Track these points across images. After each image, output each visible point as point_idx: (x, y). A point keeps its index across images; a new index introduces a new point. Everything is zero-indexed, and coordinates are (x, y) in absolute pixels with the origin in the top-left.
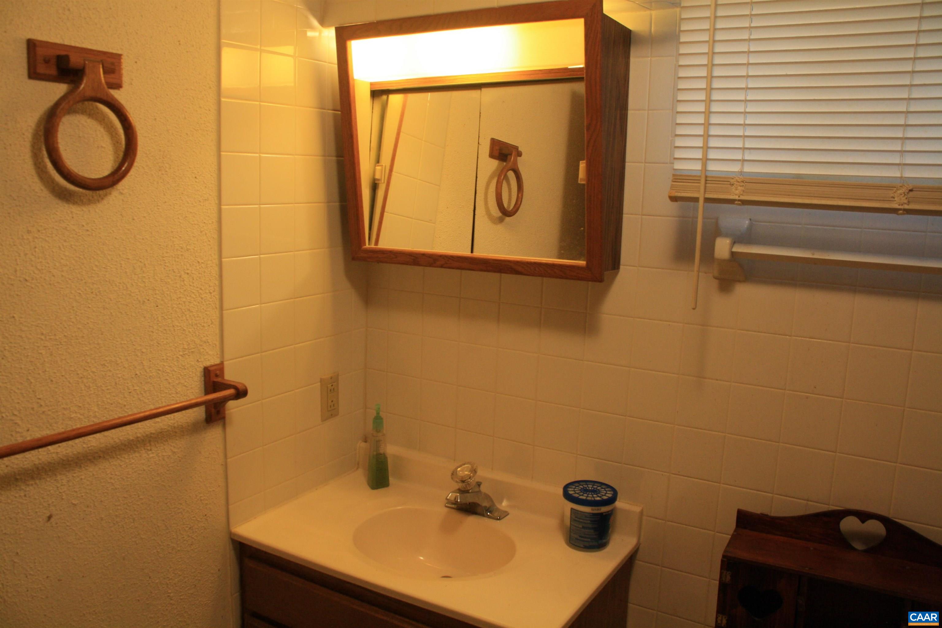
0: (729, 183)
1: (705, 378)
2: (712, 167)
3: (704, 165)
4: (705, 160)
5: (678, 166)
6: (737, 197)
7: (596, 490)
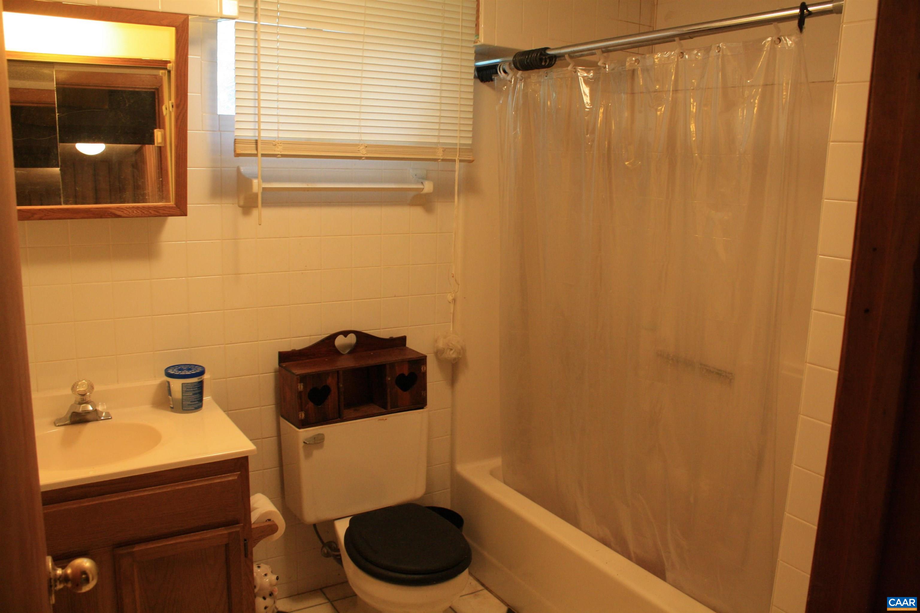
0: (272, 144)
1: (240, 274)
2: (263, 134)
3: (259, 133)
4: (259, 130)
5: (238, 133)
6: (279, 153)
7: (190, 368)
